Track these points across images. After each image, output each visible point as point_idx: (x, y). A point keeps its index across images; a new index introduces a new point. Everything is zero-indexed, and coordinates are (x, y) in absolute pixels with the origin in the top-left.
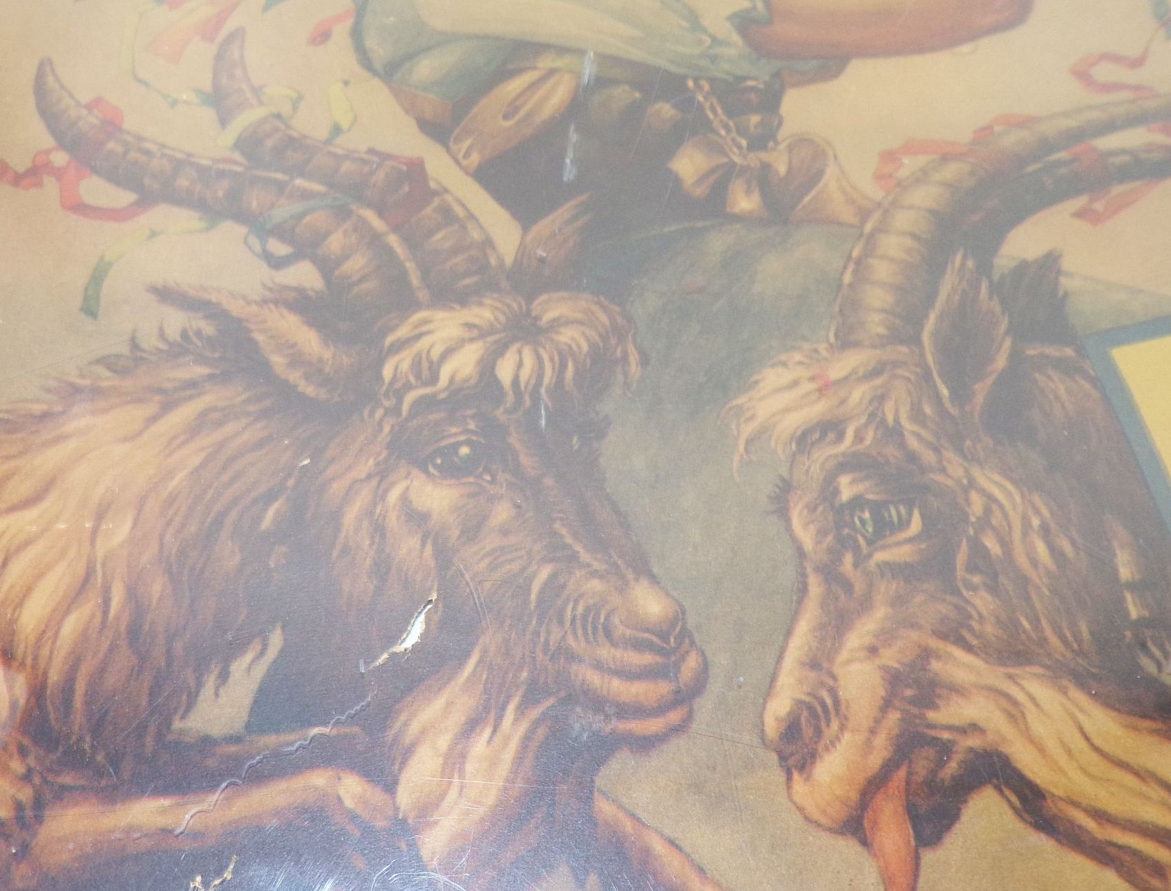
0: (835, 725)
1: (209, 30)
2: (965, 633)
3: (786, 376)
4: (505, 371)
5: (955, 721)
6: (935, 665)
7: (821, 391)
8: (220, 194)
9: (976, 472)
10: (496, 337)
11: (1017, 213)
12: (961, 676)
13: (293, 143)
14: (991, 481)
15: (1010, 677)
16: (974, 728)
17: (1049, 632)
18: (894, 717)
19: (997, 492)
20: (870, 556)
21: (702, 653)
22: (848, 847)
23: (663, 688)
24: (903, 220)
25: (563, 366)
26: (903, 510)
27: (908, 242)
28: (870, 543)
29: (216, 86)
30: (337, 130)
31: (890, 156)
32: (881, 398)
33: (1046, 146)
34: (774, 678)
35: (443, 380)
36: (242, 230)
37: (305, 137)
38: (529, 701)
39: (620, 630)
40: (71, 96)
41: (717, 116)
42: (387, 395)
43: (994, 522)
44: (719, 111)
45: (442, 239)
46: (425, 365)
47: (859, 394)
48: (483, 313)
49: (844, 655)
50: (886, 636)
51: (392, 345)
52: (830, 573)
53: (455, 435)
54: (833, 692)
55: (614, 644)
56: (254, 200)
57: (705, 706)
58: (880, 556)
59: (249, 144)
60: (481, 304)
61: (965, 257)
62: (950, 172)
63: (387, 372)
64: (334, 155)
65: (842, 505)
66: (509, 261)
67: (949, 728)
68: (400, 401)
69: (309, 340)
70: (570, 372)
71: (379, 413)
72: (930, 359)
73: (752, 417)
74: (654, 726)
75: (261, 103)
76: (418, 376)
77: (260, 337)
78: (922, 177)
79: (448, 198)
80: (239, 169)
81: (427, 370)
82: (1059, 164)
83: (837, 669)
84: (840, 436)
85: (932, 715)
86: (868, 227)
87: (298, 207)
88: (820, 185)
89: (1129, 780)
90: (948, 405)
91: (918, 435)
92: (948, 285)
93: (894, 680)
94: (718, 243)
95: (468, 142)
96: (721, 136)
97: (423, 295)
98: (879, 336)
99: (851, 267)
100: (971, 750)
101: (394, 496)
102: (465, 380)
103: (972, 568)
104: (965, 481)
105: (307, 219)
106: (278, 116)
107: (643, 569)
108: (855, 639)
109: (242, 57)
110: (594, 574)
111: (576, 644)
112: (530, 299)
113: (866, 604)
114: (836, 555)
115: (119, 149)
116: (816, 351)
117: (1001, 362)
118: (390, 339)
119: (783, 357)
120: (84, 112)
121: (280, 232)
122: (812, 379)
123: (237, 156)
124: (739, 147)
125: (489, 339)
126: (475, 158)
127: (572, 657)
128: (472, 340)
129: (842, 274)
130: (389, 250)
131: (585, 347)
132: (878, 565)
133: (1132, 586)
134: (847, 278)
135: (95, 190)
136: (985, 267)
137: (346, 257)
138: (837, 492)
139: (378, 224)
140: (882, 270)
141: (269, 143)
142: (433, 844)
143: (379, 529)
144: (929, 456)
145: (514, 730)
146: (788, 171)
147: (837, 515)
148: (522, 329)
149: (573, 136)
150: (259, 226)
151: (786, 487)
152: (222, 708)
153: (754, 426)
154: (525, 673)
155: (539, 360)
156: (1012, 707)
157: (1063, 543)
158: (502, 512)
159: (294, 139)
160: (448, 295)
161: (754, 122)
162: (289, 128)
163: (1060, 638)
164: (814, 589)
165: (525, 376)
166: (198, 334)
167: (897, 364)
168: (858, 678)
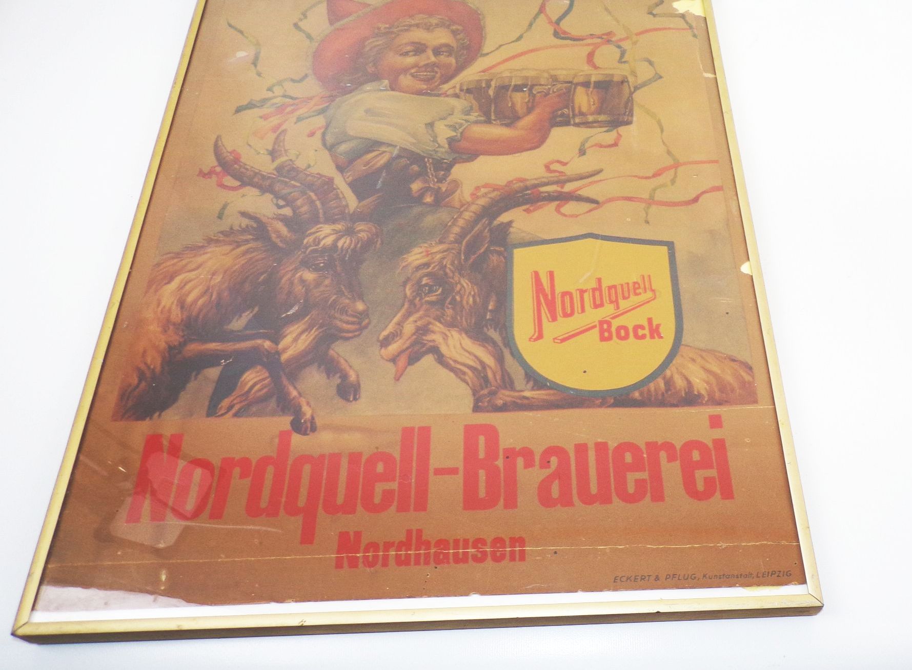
0: (398, 338)
1: (275, 129)
2: (442, 319)
3: (420, 250)
4: (340, 244)
5: (429, 339)
6: (431, 326)
7: (428, 255)
8: (267, 184)
9: (462, 279)
10: (341, 233)
11: (506, 209)
12: (436, 329)
14: (465, 282)
15: (449, 330)
16: (434, 341)
18: (415, 337)
19: (465, 285)
21: (370, 320)
23: (357, 327)
24: (473, 208)
25: (358, 242)
26: (438, 287)
27: (471, 214)
28: (425, 295)
29: (273, 148)
31: (478, 188)
32: (444, 258)
33: (526, 188)
34: (387, 326)
35: (321, 246)
36: (272, 196)
37: (298, 168)
38: (321, 326)
39: (350, 312)
40: (226, 149)
41: (430, 170)
42: (303, 248)
43: (461, 292)
44: (432, 169)
45: (333, 204)
47: (438, 256)
48: (338, 227)
49: (407, 322)
50: (421, 318)
52: (412, 302)
53: (321, 260)
54: (401, 332)
55: (347, 315)
56: (277, 187)
58: (427, 299)
59: (279, 169)
60: (339, 224)
61: (486, 220)
63: (305, 241)
64: (306, 174)
65: (422, 285)
66: (351, 212)
67: (427, 341)
68: (307, 250)
69: (284, 230)
70: (359, 245)
71: (300, 252)
72: (463, 248)
73: (407, 261)
74: (350, 335)
75: (286, 156)
76: (314, 244)
77: (270, 228)
78: (485, 195)
79: (338, 190)
80: (274, 176)
81: (317, 241)
82: (528, 194)
83: (405, 326)
84: (428, 268)
85: (424, 338)
87: (290, 190)
89: (467, 354)
90: (462, 261)
91: (451, 270)
92: (479, 226)
93: (418, 329)
94: (417, 210)
96: (429, 177)
97: (322, 220)
98: (451, 241)
100: (430, 345)
102: (328, 246)
103: (449, 304)
104: (458, 281)
105: (293, 194)
106: (291, 160)
107: (361, 297)
108: (411, 319)
109: (284, 139)
110: (349, 299)
111: (337, 315)
112: (354, 223)
113: (418, 311)
114: (415, 297)
115: (238, 167)
116: (432, 244)
117: (482, 250)
118: (309, 232)
119: (421, 245)
120: (229, 154)
121: (284, 198)
122: (427, 251)
123: (275, 173)
124: (433, 181)
125: (338, 234)
127: (335, 318)
128: (333, 234)
129: (448, 222)
130: (316, 206)
131: (366, 238)
133: (491, 311)
134: (449, 224)
135: (228, 180)
136: (490, 223)
137: (301, 207)
138: (422, 281)
139: (314, 197)
140: (461, 222)
141: (286, 169)
142: (284, 357)
143: (292, 283)
144: (451, 275)
145: (314, 333)
146: (446, 190)
147: (419, 288)
148: (349, 232)
149: (384, 175)
150: (277, 196)
151: (408, 280)
152: (238, 324)
153: (406, 263)
154: (321, 321)
155: (351, 241)
156: (445, 337)
157: (478, 299)
158: (327, 282)
159: (293, 168)
160: (330, 220)
161: (441, 174)
162: (293, 164)
163: (467, 322)
164: (406, 306)
165: (346, 245)
166: (252, 227)
167: (453, 249)
168: (409, 328)
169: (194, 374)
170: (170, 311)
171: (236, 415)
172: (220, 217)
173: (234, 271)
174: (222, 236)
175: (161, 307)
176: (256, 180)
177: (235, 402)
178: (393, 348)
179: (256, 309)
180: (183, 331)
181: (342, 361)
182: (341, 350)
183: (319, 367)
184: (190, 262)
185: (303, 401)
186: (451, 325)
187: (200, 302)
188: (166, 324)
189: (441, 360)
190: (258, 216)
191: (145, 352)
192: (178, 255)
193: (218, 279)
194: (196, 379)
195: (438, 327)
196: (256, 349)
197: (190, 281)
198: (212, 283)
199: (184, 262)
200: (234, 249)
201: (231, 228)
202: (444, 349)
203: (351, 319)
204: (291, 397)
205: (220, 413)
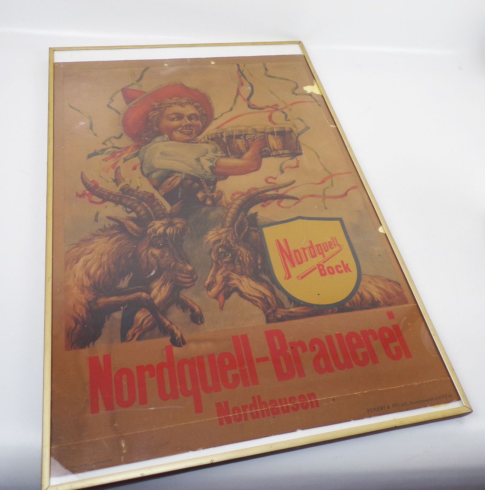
0: (215, 285)
1: (113, 166)
2: (235, 271)
3: (213, 232)
4: (168, 231)
6: (230, 276)
7: (218, 235)
8: (118, 199)
9: (240, 248)
10: (167, 225)
11: (252, 206)
12: (234, 277)
13: (130, 190)
14: (242, 249)
15: (241, 277)
16: (235, 284)
17: (247, 271)
18: (224, 283)
19: (243, 251)
20: (223, 260)
21: (197, 275)
22: (215, 301)
23: (191, 280)
24: (234, 206)
25: (177, 230)
26: (228, 253)
27: (234, 210)
28: (223, 258)
29: (115, 178)
30: (138, 187)
31: (233, 194)
32: (227, 236)
33: (259, 193)
34: (207, 278)
35: (158, 233)
37: (133, 189)
38: (171, 281)
39: (185, 271)
40: (88, 179)
41: (205, 186)
42: (148, 236)
43: (241, 255)
44: (206, 185)
46: (155, 230)
47: (224, 235)
48: (164, 222)
49: (218, 275)
50: (224, 272)
51: (149, 227)
52: (217, 263)
53: (159, 242)
54: (216, 281)
55: (184, 274)
56: (124, 201)
57: (197, 282)
58: (224, 260)
59: (122, 190)
60: (164, 220)
61: (243, 213)
62: (243, 197)
63: (148, 232)
64: (138, 192)
65: (220, 253)
66: (169, 212)
67: (232, 284)
68: (150, 237)
69: (135, 226)
70: (178, 232)
71: (147, 238)
72: (235, 230)
74: (189, 285)
75: (124, 182)
76: (153, 232)
77: (126, 226)
78: (238, 198)
79: (158, 200)
80: (121, 195)
81: (155, 231)
82: (261, 197)
83: (217, 277)
84: (220, 243)
85: (229, 283)
86: (229, 207)
87: (132, 202)
88: (221, 199)
89: (255, 290)
90: (237, 237)
91: (232, 242)
92: (240, 217)
93: (224, 278)
94: (204, 209)
95: (162, 190)
96: (206, 190)
97: (154, 218)
98: (228, 226)
99: (225, 214)
100: (234, 287)
101: (150, 252)
102: (161, 233)
104: (238, 249)
105: (134, 204)
106: (127, 184)
107: (189, 262)
108: (219, 272)
109: (120, 172)
110: (181, 263)
111: (178, 274)
112: (172, 219)
113: (221, 267)
114: (218, 260)
115: (98, 190)
116: (218, 228)
117: (246, 230)
118: (149, 226)
119: (213, 229)
120: (91, 183)
121: (129, 207)
122: (217, 233)
123: (120, 192)
124: (209, 192)
125: (165, 226)
126: (163, 193)
127: (177, 276)
128: (162, 226)
129: (223, 215)
130: (148, 210)
131: (181, 227)
132: (224, 262)
133: (260, 264)
134: (224, 216)
135: (95, 198)
136: (246, 214)
137: (141, 211)
138: (219, 251)
139: (146, 205)
140: (230, 215)
141: (126, 190)
142: (156, 301)
143: (147, 257)
144: (233, 245)
145: (168, 286)
146: (217, 196)
147: (218, 254)
148: (171, 224)
149: (180, 189)
150: (125, 206)
151: (211, 250)
152: (124, 284)
153: (207, 240)
154: (170, 278)
155: (174, 229)
156: (240, 282)
157: (251, 258)
158: (167, 254)
159: (131, 189)
160: (158, 218)
161: (211, 187)
162: (129, 187)
163: (249, 271)
164: (214, 265)
165: (171, 232)
166: (116, 225)
167: (230, 231)
168: (219, 278)
169: (107, 316)
170: (82, 279)
171: (138, 339)
172: (96, 220)
173: (113, 253)
174: (101, 232)
175: (76, 278)
176: (111, 197)
177: (136, 331)
178: (214, 290)
179: (132, 274)
180: (93, 291)
181: (189, 301)
182: (187, 295)
183: (177, 305)
184: (85, 249)
185: (174, 327)
186: (242, 274)
187: (98, 272)
188: (82, 288)
189: (242, 295)
190: (118, 218)
191: (74, 306)
192: (78, 245)
193: (105, 258)
194: (108, 319)
195: (234, 276)
196: (139, 299)
197: (89, 261)
198: (102, 261)
199: (82, 249)
200: (109, 240)
201: (105, 227)
202: (241, 288)
203: (187, 276)
204: (167, 326)
205: (128, 339)
